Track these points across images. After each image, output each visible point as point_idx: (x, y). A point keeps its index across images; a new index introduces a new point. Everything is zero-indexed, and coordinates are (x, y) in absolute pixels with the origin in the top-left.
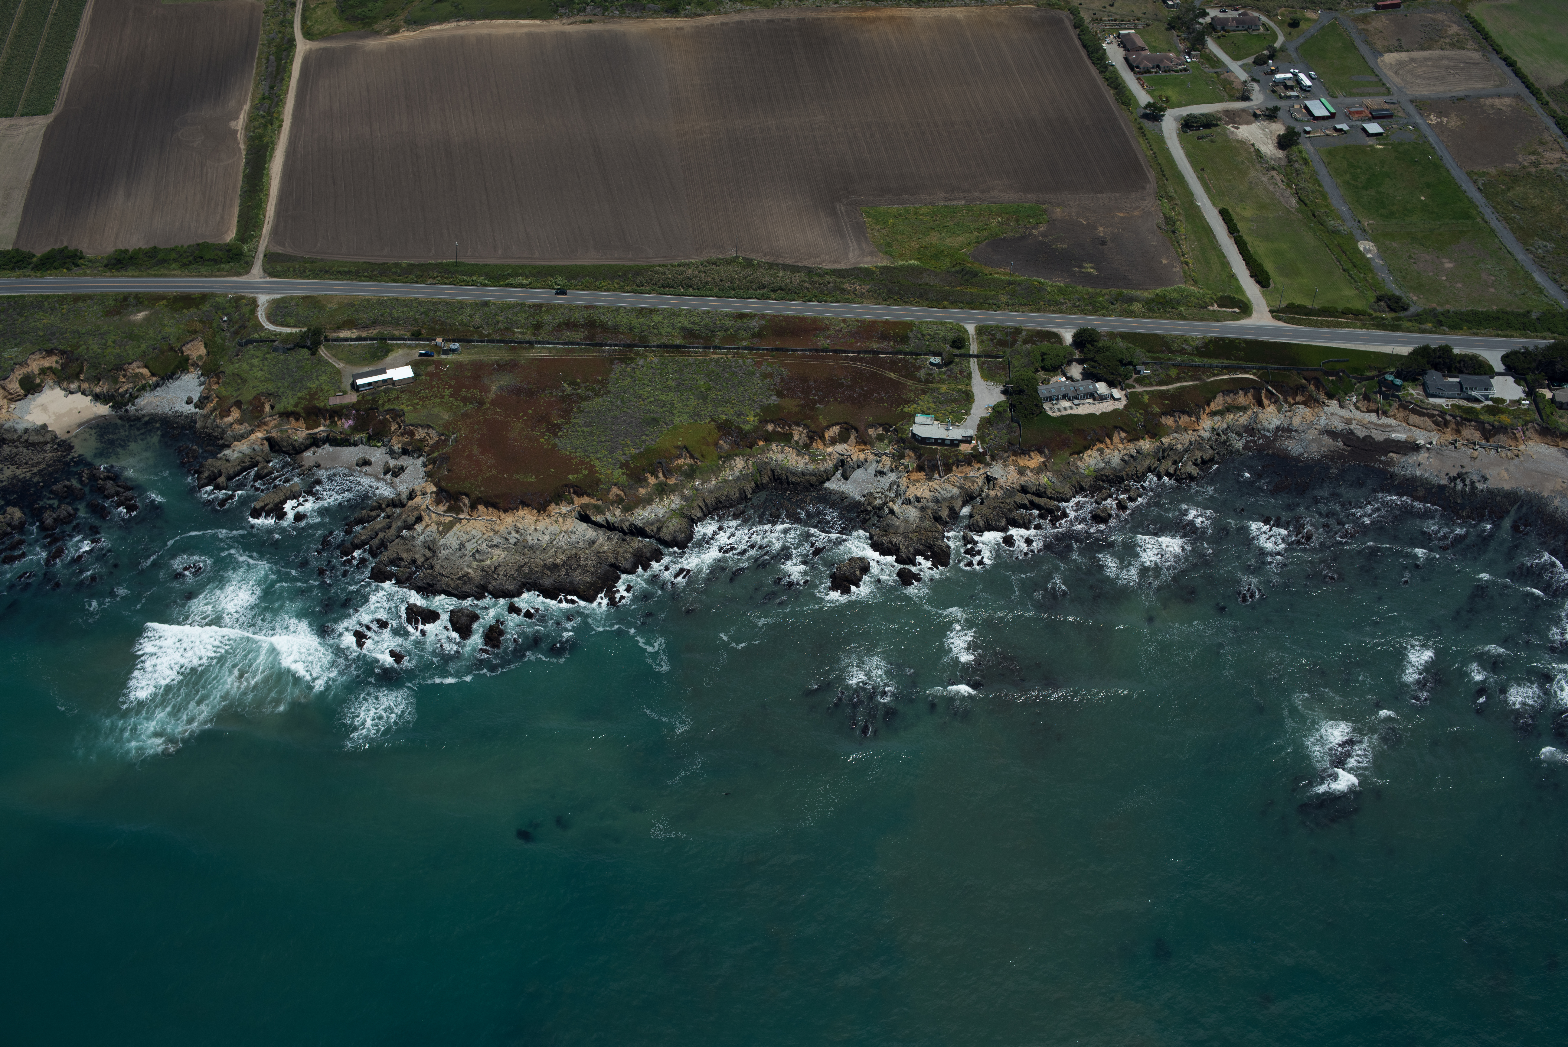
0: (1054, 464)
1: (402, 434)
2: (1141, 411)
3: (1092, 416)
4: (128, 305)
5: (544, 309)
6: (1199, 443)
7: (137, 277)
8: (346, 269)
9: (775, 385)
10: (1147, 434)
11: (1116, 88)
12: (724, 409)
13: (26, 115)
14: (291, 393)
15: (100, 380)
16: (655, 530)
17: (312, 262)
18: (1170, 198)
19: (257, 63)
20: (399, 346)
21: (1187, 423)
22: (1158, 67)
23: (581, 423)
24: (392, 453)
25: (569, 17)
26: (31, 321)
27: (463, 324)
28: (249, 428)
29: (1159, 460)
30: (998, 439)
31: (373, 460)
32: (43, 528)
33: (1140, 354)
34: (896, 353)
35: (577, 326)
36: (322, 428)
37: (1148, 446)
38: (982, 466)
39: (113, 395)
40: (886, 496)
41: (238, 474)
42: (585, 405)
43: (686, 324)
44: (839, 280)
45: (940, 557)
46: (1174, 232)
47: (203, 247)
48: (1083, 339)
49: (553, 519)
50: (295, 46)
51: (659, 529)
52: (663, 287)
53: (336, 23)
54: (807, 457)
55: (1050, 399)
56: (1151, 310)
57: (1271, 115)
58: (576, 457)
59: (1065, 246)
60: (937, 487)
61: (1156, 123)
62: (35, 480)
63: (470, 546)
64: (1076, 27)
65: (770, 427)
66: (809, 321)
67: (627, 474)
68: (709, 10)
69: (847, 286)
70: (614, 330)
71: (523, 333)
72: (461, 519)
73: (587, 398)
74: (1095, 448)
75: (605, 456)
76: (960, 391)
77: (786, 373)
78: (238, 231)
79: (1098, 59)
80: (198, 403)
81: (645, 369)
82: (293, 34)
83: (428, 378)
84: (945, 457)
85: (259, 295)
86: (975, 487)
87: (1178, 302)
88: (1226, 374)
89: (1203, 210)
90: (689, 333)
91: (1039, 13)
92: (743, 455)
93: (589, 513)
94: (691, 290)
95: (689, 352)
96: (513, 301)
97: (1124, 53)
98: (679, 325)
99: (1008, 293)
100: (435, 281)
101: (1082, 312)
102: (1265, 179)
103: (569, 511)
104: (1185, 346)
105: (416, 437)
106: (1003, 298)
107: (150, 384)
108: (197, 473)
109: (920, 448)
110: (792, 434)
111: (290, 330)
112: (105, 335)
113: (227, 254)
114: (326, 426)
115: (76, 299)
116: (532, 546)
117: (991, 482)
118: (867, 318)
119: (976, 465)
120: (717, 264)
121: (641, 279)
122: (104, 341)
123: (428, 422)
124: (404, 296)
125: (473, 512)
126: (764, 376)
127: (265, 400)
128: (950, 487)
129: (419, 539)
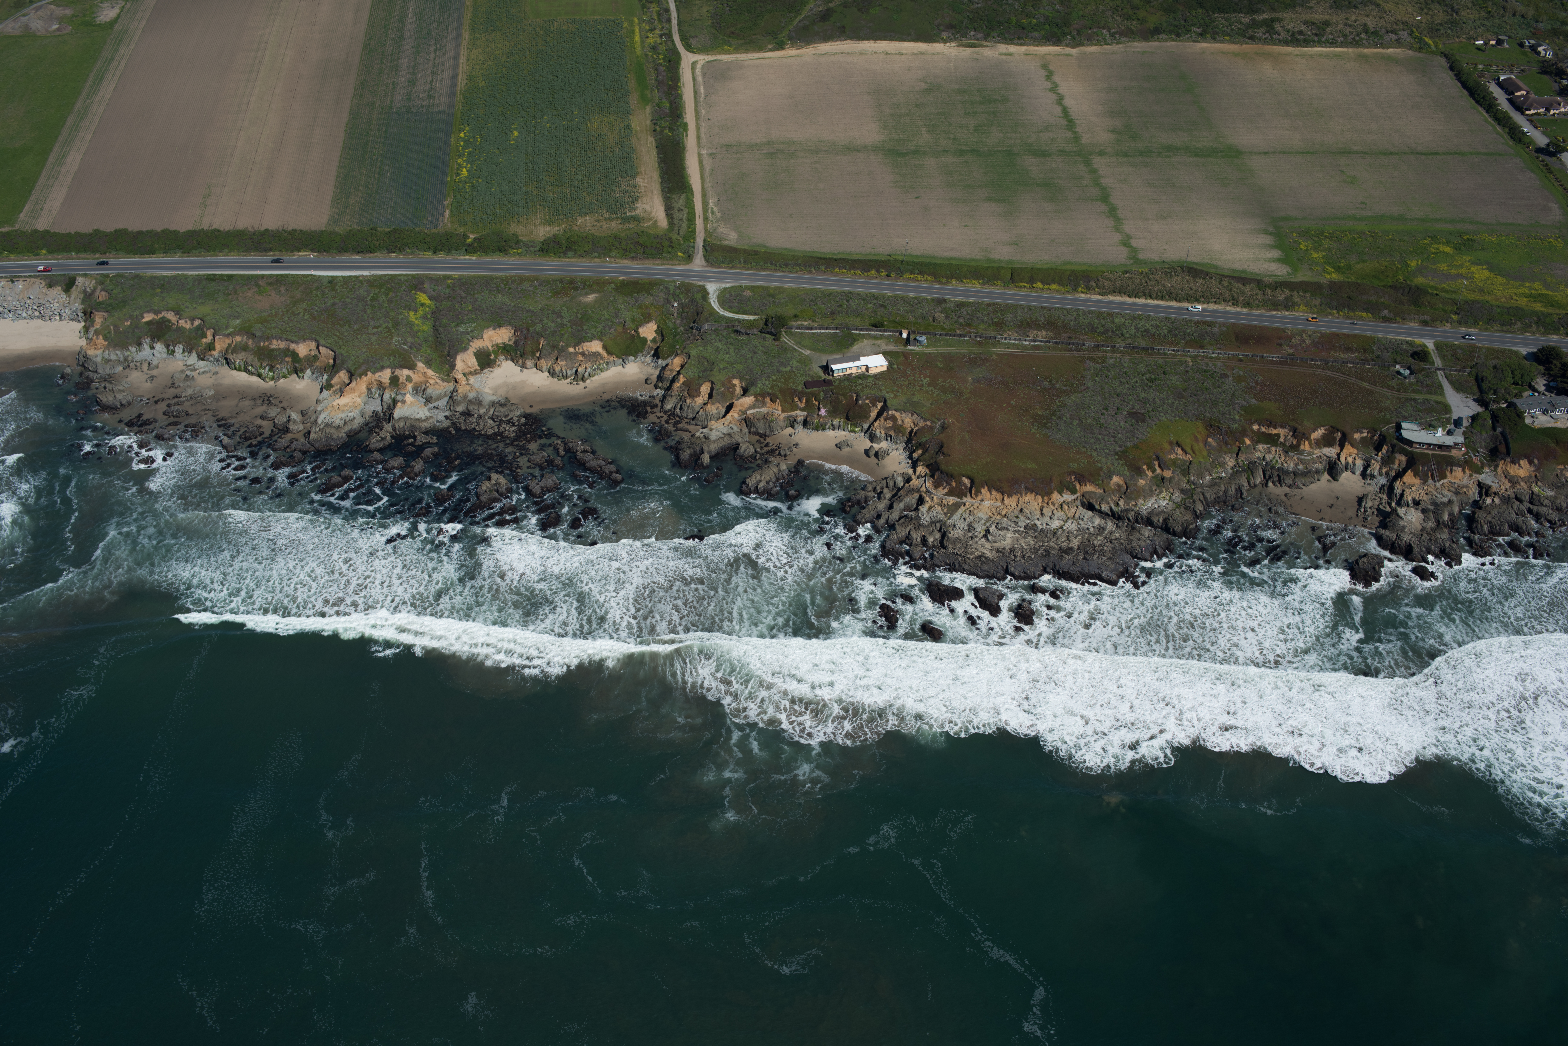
0: (1545, 474)
1: (885, 420)
4: (576, 288)
5: (1002, 308)
7: (577, 261)
8: (792, 262)
9: (1251, 388)
11: (1508, 127)
14: (763, 376)
15: (557, 358)
16: (1161, 520)
17: (755, 255)
20: (863, 336)
22: (1547, 109)
24: (873, 437)
25: (952, 41)
26: (479, 298)
27: (923, 318)
28: (721, 409)
31: (853, 443)
32: (530, 495)
34: (1363, 364)
35: (1039, 325)
36: (798, 411)
38: (1474, 472)
42: (1066, 399)
43: (1148, 327)
44: (1289, 293)
48: (1542, 355)
49: (1057, 505)
50: (681, 58)
51: (1166, 519)
52: (1114, 292)
54: (1295, 457)
60: (1434, 491)
61: (1558, 161)
62: (510, 450)
63: (979, 528)
64: (1453, 69)
65: (1255, 427)
66: (1271, 331)
67: (1126, 465)
69: (1297, 299)
72: (965, 502)
73: (1067, 393)
77: (1259, 377)
78: (670, 223)
79: (1484, 100)
80: (658, 384)
81: (1118, 368)
82: (674, 46)
83: (901, 367)
85: (707, 284)
86: (1470, 493)
90: (1153, 336)
92: (1232, 453)
93: (1093, 501)
97: (1507, 95)
98: (1143, 328)
99: (1457, 312)
101: (1534, 332)
103: (1073, 499)
105: (900, 422)
106: (1455, 317)
107: (607, 363)
108: (675, 450)
109: (1412, 453)
110: (1278, 435)
111: (747, 317)
112: (559, 315)
113: (668, 243)
114: (802, 410)
115: (521, 280)
116: (1042, 530)
117: (1484, 490)
118: (1328, 330)
119: (1467, 472)
120: (1166, 273)
121: (1093, 284)
122: (559, 321)
123: (912, 408)
124: (856, 290)
125: (976, 495)
126: (1238, 379)
127: (736, 382)
128: (1446, 492)
129: (925, 519)
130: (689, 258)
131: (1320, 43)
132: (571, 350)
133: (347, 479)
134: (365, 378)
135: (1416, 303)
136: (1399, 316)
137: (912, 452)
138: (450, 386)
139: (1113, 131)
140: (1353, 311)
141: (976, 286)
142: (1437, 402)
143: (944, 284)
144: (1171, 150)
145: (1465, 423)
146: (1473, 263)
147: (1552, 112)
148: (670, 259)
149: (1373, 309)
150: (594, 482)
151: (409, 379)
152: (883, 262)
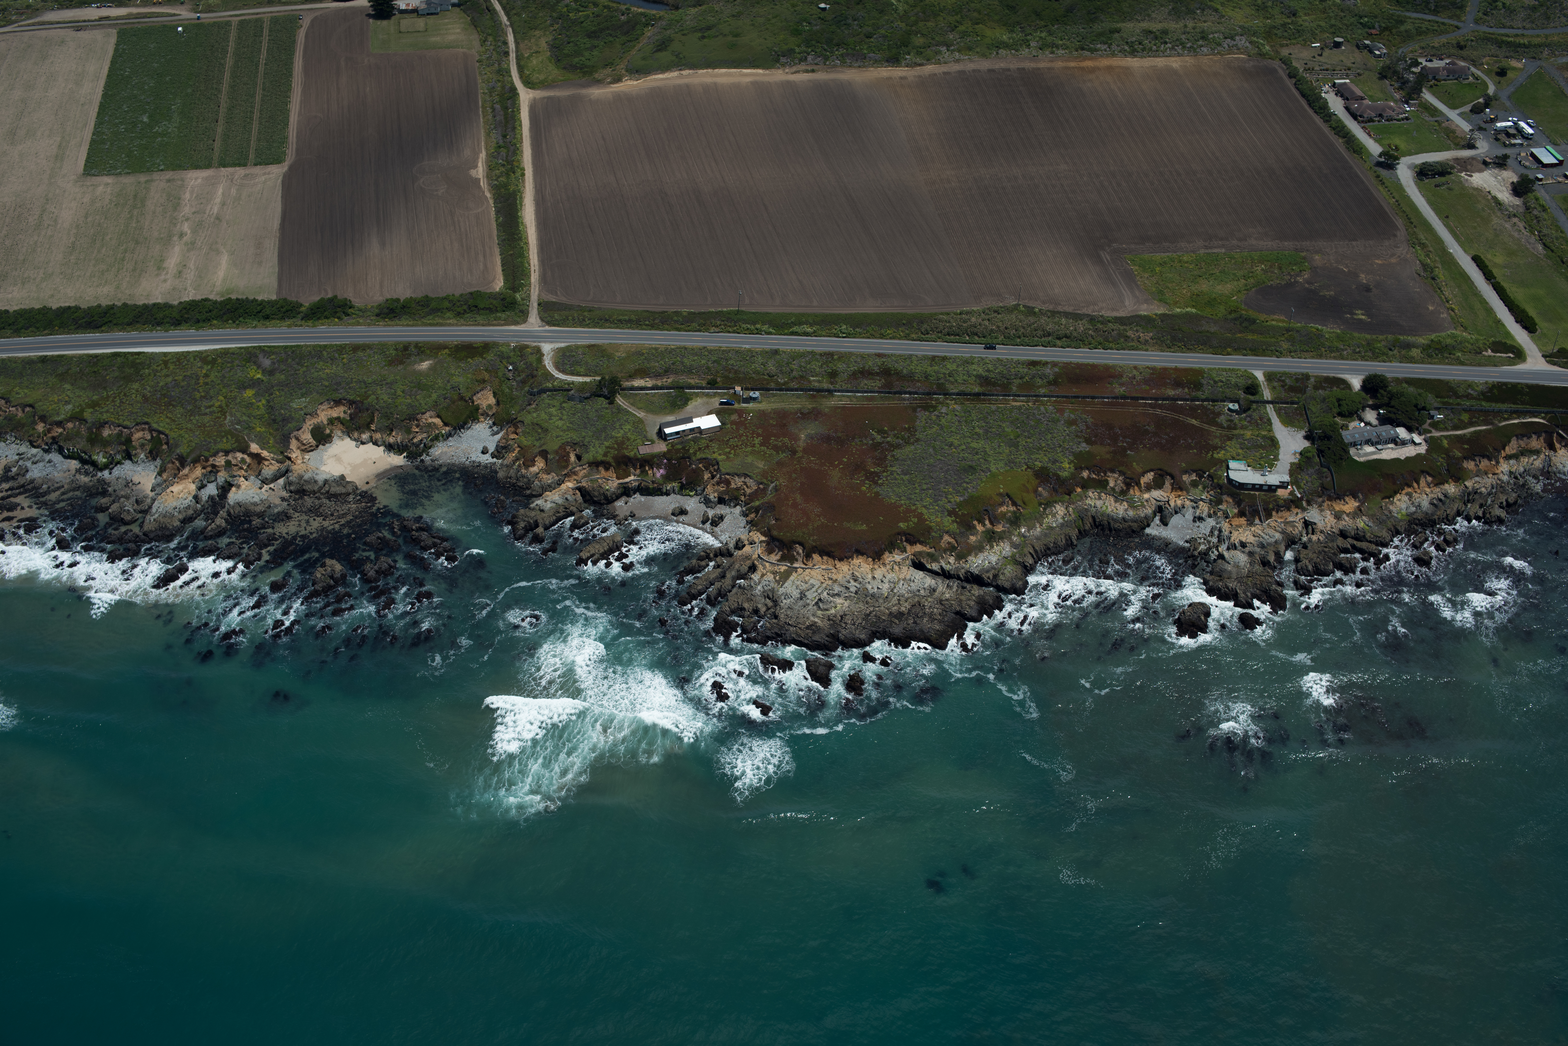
0: (1369, 508)
1: (718, 483)
2: (1443, 456)
3: (1396, 461)
4: (410, 355)
5: (836, 357)
6: (1501, 487)
7: (412, 326)
8: (627, 318)
9: (1081, 432)
10: (1451, 478)
11: (1344, 137)
12: (1038, 456)
13: (260, 164)
14: (597, 442)
15: (392, 430)
16: (991, 577)
17: (590, 311)
18: (1423, 246)
19: (483, 112)
20: (697, 395)
21: (1487, 466)
22: (1380, 115)
23: (899, 471)
24: (707, 502)
25: (791, 66)
26: (313, 371)
27: (757, 372)
28: (556, 478)
29: (1464, 503)
30: (1309, 484)
31: (688, 509)
32: (365, 580)
33: (1431, 400)
34: (1193, 400)
35: (872, 374)
36: (632, 478)
37: (1453, 490)
38: (1299, 511)
39: (407, 445)
40: (1209, 542)
41: (554, 525)
42: (897, 453)
43: (981, 371)
44: (1122, 328)
45: (1277, 603)
46: (1433, 279)
47: (475, 295)
48: (1373, 385)
49: (888, 567)
50: (518, 94)
51: (995, 576)
52: (949, 334)
53: (554, 72)
54: (1125, 503)
55: (1354, 445)
56: (1430, 356)
57: (1501, 163)
58: (902, 505)
59: (1332, 293)
60: (1260, 532)
61: (1391, 171)
62: (345, 531)
63: (811, 595)
64: (1291, 76)
65: (1085, 474)
66: (1102, 369)
67: (957, 522)
68: (928, 60)
69: (1130, 333)
70: (910, 377)
71: (819, 381)
72: (796, 568)
73: (898, 446)
74: (1404, 492)
75: (931, 504)
76: (1264, 437)
77: (1090, 420)
78: (506, 280)
79: (1320, 108)
80: (496, 453)
81: (949, 417)
82: (513, 83)
83: (734, 427)
84: (1266, 503)
85: (542, 345)
86: (1296, 532)
87: (1454, 347)
88: (1515, 418)
89: (1456, 257)
90: (985, 381)
91: (1251, 63)
92: (1063, 502)
93: (924, 561)
94: (976, 338)
95: (989, 400)
96: (802, 349)
97: (1343, 102)
98: (975, 373)
99: (1288, 340)
100: (717, 330)
101: (1363, 358)
102: (1507, 226)
103: (903, 559)
104: (1470, 391)
105: (733, 486)
106: (1285, 345)
107: (445, 435)
108: (511, 524)
109: (1239, 494)
110: (1108, 481)
111: (579, 379)
112: (393, 385)
113: (500, 302)
114: (636, 476)
115: (355, 348)
116: (873, 595)
117: (1311, 527)
118: (1159, 366)
119: (1294, 511)
120: (998, 312)
121: (927, 327)
122: (393, 391)
123: (745, 470)
124: (690, 345)
125: (808, 561)
126: (1069, 423)
127: (570, 449)
128: (1272, 532)
129: (757, 588)
130: (523, 316)
131: (1159, 53)
133: (182, 571)
137: (748, 516)
138: (284, 466)
143: (780, 335)
148: (506, 320)
151: (243, 461)
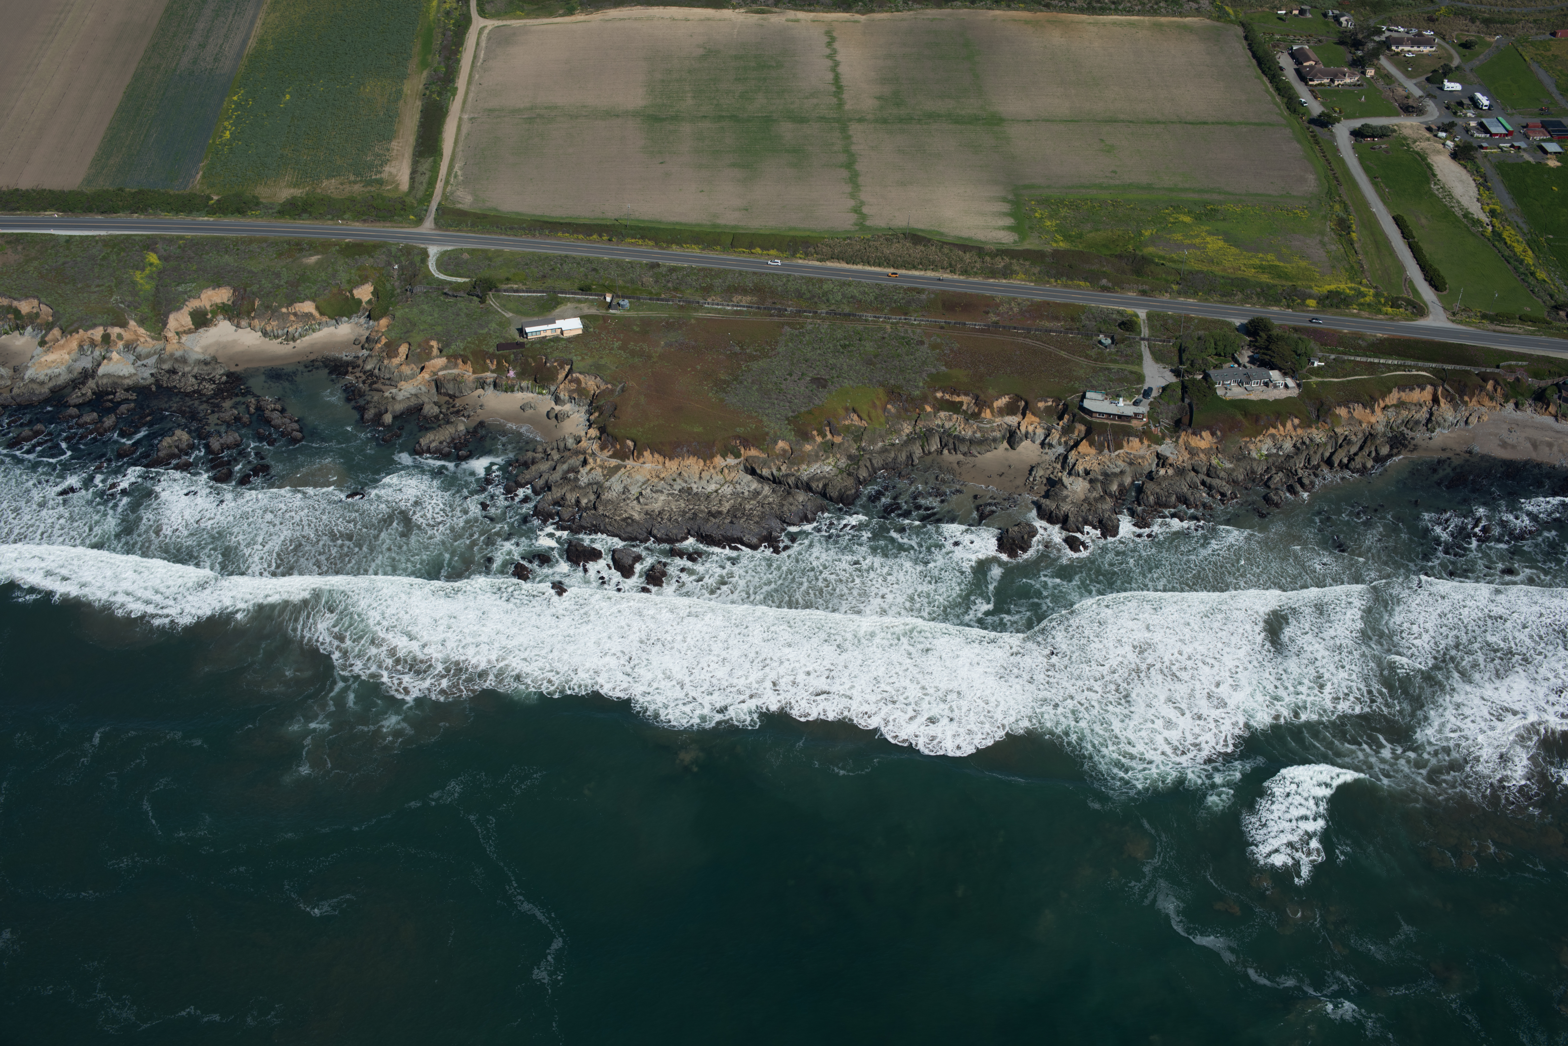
0: (1226, 446)
2: (1312, 401)
3: (1264, 402)
4: (301, 250)
5: (713, 273)
7: (311, 223)
8: (517, 226)
9: (944, 355)
10: (1320, 422)
12: (893, 375)
14: (460, 338)
15: (270, 318)
16: (821, 486)
17: (484, 218)
18: (1343, 201)
20: (569, 300)
21: (1361, 414)
22: (1332, 80)
23: (749, 380)
24: (557, 400)
25: (741, 7)
27: (632, 282)
28: (415, 370)
31: (537, 404)
33: (1313, 346)
34: (1067, 332)
36: (488, 373)
37: (1321, 435)
38: (1152, 443)
39: (282, 333)
40: (1054, 468)
42: (752, 364)
43: (856, 294)
44: (1009, 260)
45: (1108, 530)
47: (378, 200)
48: (1253, 326)
49: (718, 469)
50: (471, 23)
51: (825, 485)
52: (833, 258)
54: (975, 425)
55: (1223, 384)
56: (1325, 306)
57: (1447, 130)
58: (744, 412)
60: (1107, 461)
61: (1328, 131)
63: (634, 490)
65: (939, 395)
66: (979, 298)
67: (793, 430)
68: (881, 8)
70: (784, 296)
71: (691, 294)
72: (626, 464)
73: (755, 358)
74: (1267, 433)
75: (773, 412)
77: (955, 345)
78: (411, 187)
80: (366, 344)
81: (814, 334)
82: (469, 11)
83: (597, 332)
85: (430, 247)
86: (1145, 464)
87: (1353, 300)
88: (1402, 371)
89: (1377, 216)
90: (858, 303)
92: (910, 420)
93: (755, 466)
95: (858, 321)
97: (1296, 66)
98: (850, 295)
101: (1253, 303)
103: (735, 463)
104: (1360, 342)
105: (583, 385)
106: (1175, 287)
107: (319, 324)
108: (361, 410)
109: (1090, 423)
110: (961, 403)
111: (460, 280)
112: (278, 275)
113: (400, 206)
114: (493, 372)
115: (251, 241)
116: (697, 494)
117: (1162, 460)
118: (1038, 299)
119: (1146, 442)
120: (887, 240)
121: (811, 250)
122: (277, 281)
123: (596, 371)
124: (574, 254)
125: (638, 458)
126: (934, 347)
127: (434, 343)
128: (1120, 463)
129: (584, 480)
130: (420, 221)
131: (1117, 11)
132: (284, 310)
133: (37, 434)
134: (76, 336)
135: (1138, 272)
136: (1118, 284)
137: (591, 414)
138: (159, 345)
139: (879, 98)
140: (1072, 280)
141: (695, 250)
142: (1131, 372)
143: (663, 249)
144: (932, 117)
145: (1155, 394)
146: (1210, 233)
147: (1336, 83)
148: (401, 222)
149: (1092, 278)
150: (275, 440)
151: (120, 337)
152: (607, 226)
